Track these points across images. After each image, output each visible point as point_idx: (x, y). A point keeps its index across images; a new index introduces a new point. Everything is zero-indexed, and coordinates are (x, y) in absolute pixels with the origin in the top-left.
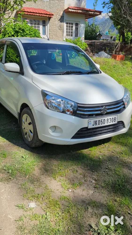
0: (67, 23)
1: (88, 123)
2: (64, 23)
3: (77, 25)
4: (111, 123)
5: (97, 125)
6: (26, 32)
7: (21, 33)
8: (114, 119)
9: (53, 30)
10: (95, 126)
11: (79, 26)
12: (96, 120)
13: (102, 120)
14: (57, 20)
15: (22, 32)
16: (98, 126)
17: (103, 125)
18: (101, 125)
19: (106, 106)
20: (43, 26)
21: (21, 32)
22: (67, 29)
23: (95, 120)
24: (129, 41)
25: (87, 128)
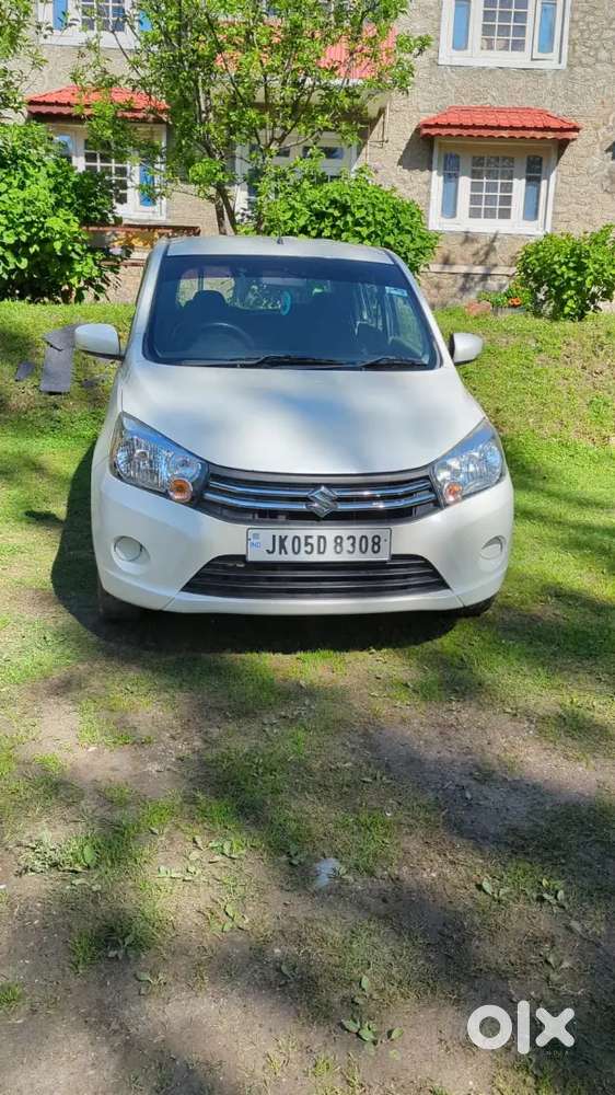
1: (248, 539)
4: (357, 557)
5: (286, 553)
6: (353, 215)
7: (336, 219)
8: (370, 544)
10: (276, 557)
12: (283, 533)
13: (311, 537)
14: (601, 150)
16: (290, 557)
17: (315, 558)
18: (303, 557)
20: (529, 179)
21: (337, 213)
23: (278, 533)
25: (242, 558)
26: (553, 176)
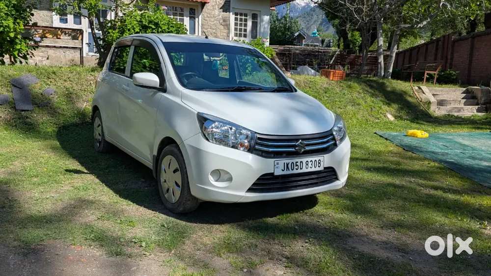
0: (236, 14)
1: (275, 165)
2: (231, 13)
3: (254, 17)
4: (313, 169)
5: (289, 170)
6: (161, 28)
7: (153, 29)
8: (318, 163)
9: (208, 25)
10: (286, 172)
11: (259, 18)
12: (288, 161)
13: (297, 162)
14: (218, 7)
15: (155, 27)
16: (291, 172)
17: (299, 171)
18: (295, 172)
19: (303, 139)
20: (191, 18)
21: (153, 27)
22: (236, 24)
23: (286, 161)
24: (357, 48)
25: (272, 174)
26: (200, 17)
